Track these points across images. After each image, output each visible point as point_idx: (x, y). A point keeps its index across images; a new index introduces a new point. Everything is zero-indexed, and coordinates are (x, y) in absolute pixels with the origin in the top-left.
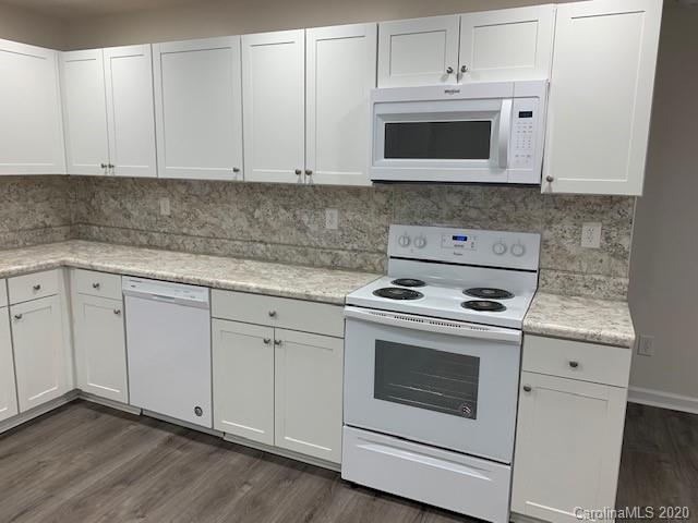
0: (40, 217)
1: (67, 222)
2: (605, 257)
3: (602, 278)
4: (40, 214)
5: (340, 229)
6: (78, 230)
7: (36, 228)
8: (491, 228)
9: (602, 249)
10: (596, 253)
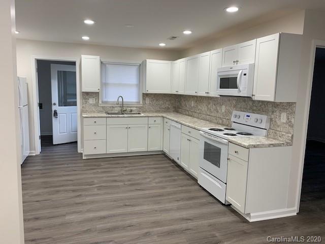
0: (167, 105)
1: (174, 107)
2: (287, 126)
3: (284, 134)
4: (167, 104)
5: (225, 112)
6: (177, 110)
7: (166, 108)
8: (259, 114)
9: (286, 123)
10: (285, 125)
